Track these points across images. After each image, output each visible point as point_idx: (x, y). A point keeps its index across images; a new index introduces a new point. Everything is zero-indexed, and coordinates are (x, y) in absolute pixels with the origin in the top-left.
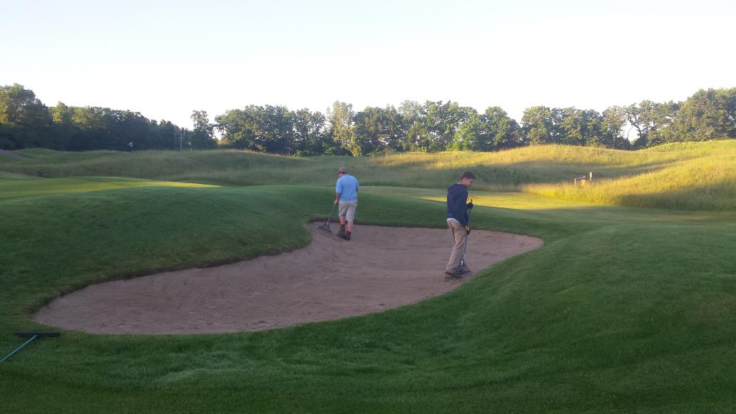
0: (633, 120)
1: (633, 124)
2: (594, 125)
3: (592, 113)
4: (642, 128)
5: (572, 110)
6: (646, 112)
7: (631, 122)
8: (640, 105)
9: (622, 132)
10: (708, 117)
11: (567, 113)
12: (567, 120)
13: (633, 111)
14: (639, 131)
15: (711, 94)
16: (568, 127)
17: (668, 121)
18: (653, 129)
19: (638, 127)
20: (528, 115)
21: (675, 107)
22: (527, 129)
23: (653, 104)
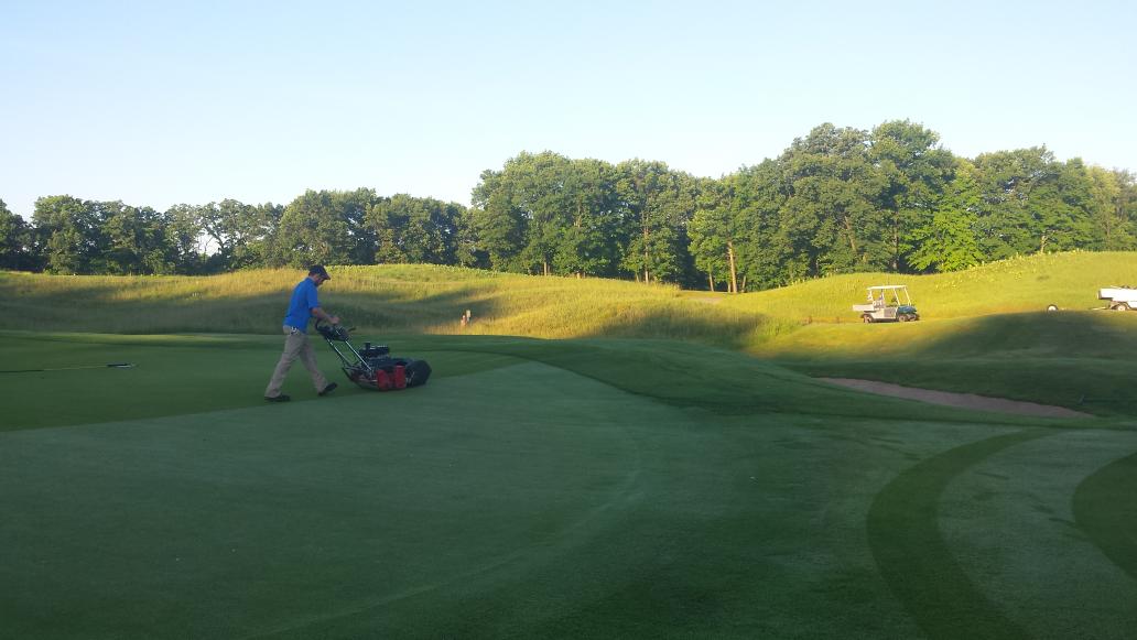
0: (211, 226)
1: (211, 232)
2: (154, 232)
3: (149, 212)
4: (224, 240)
5: (117, 205)
6: (231, 216)
7: (209, 229)
8: (221, 205)
9: (196, 245)
10: (324, 230)
11: (109, 211)
12: (113, 222)
13: (210, 213)
14: (221, 243)
15: (326, 199)
16: (114, 232)
17: (263, 232)
18: (240, 242)
19: (218, 238)
20: (44, 208)
21: (274, 213)
22: (44, 231)
23: (241, 206)
